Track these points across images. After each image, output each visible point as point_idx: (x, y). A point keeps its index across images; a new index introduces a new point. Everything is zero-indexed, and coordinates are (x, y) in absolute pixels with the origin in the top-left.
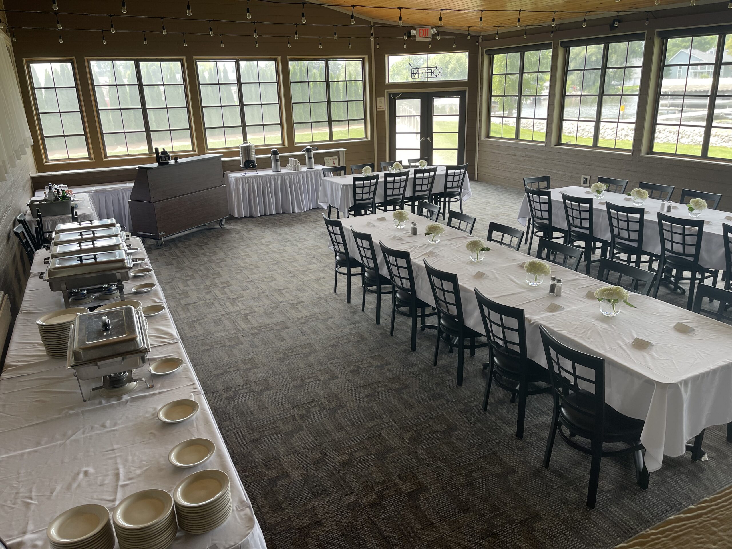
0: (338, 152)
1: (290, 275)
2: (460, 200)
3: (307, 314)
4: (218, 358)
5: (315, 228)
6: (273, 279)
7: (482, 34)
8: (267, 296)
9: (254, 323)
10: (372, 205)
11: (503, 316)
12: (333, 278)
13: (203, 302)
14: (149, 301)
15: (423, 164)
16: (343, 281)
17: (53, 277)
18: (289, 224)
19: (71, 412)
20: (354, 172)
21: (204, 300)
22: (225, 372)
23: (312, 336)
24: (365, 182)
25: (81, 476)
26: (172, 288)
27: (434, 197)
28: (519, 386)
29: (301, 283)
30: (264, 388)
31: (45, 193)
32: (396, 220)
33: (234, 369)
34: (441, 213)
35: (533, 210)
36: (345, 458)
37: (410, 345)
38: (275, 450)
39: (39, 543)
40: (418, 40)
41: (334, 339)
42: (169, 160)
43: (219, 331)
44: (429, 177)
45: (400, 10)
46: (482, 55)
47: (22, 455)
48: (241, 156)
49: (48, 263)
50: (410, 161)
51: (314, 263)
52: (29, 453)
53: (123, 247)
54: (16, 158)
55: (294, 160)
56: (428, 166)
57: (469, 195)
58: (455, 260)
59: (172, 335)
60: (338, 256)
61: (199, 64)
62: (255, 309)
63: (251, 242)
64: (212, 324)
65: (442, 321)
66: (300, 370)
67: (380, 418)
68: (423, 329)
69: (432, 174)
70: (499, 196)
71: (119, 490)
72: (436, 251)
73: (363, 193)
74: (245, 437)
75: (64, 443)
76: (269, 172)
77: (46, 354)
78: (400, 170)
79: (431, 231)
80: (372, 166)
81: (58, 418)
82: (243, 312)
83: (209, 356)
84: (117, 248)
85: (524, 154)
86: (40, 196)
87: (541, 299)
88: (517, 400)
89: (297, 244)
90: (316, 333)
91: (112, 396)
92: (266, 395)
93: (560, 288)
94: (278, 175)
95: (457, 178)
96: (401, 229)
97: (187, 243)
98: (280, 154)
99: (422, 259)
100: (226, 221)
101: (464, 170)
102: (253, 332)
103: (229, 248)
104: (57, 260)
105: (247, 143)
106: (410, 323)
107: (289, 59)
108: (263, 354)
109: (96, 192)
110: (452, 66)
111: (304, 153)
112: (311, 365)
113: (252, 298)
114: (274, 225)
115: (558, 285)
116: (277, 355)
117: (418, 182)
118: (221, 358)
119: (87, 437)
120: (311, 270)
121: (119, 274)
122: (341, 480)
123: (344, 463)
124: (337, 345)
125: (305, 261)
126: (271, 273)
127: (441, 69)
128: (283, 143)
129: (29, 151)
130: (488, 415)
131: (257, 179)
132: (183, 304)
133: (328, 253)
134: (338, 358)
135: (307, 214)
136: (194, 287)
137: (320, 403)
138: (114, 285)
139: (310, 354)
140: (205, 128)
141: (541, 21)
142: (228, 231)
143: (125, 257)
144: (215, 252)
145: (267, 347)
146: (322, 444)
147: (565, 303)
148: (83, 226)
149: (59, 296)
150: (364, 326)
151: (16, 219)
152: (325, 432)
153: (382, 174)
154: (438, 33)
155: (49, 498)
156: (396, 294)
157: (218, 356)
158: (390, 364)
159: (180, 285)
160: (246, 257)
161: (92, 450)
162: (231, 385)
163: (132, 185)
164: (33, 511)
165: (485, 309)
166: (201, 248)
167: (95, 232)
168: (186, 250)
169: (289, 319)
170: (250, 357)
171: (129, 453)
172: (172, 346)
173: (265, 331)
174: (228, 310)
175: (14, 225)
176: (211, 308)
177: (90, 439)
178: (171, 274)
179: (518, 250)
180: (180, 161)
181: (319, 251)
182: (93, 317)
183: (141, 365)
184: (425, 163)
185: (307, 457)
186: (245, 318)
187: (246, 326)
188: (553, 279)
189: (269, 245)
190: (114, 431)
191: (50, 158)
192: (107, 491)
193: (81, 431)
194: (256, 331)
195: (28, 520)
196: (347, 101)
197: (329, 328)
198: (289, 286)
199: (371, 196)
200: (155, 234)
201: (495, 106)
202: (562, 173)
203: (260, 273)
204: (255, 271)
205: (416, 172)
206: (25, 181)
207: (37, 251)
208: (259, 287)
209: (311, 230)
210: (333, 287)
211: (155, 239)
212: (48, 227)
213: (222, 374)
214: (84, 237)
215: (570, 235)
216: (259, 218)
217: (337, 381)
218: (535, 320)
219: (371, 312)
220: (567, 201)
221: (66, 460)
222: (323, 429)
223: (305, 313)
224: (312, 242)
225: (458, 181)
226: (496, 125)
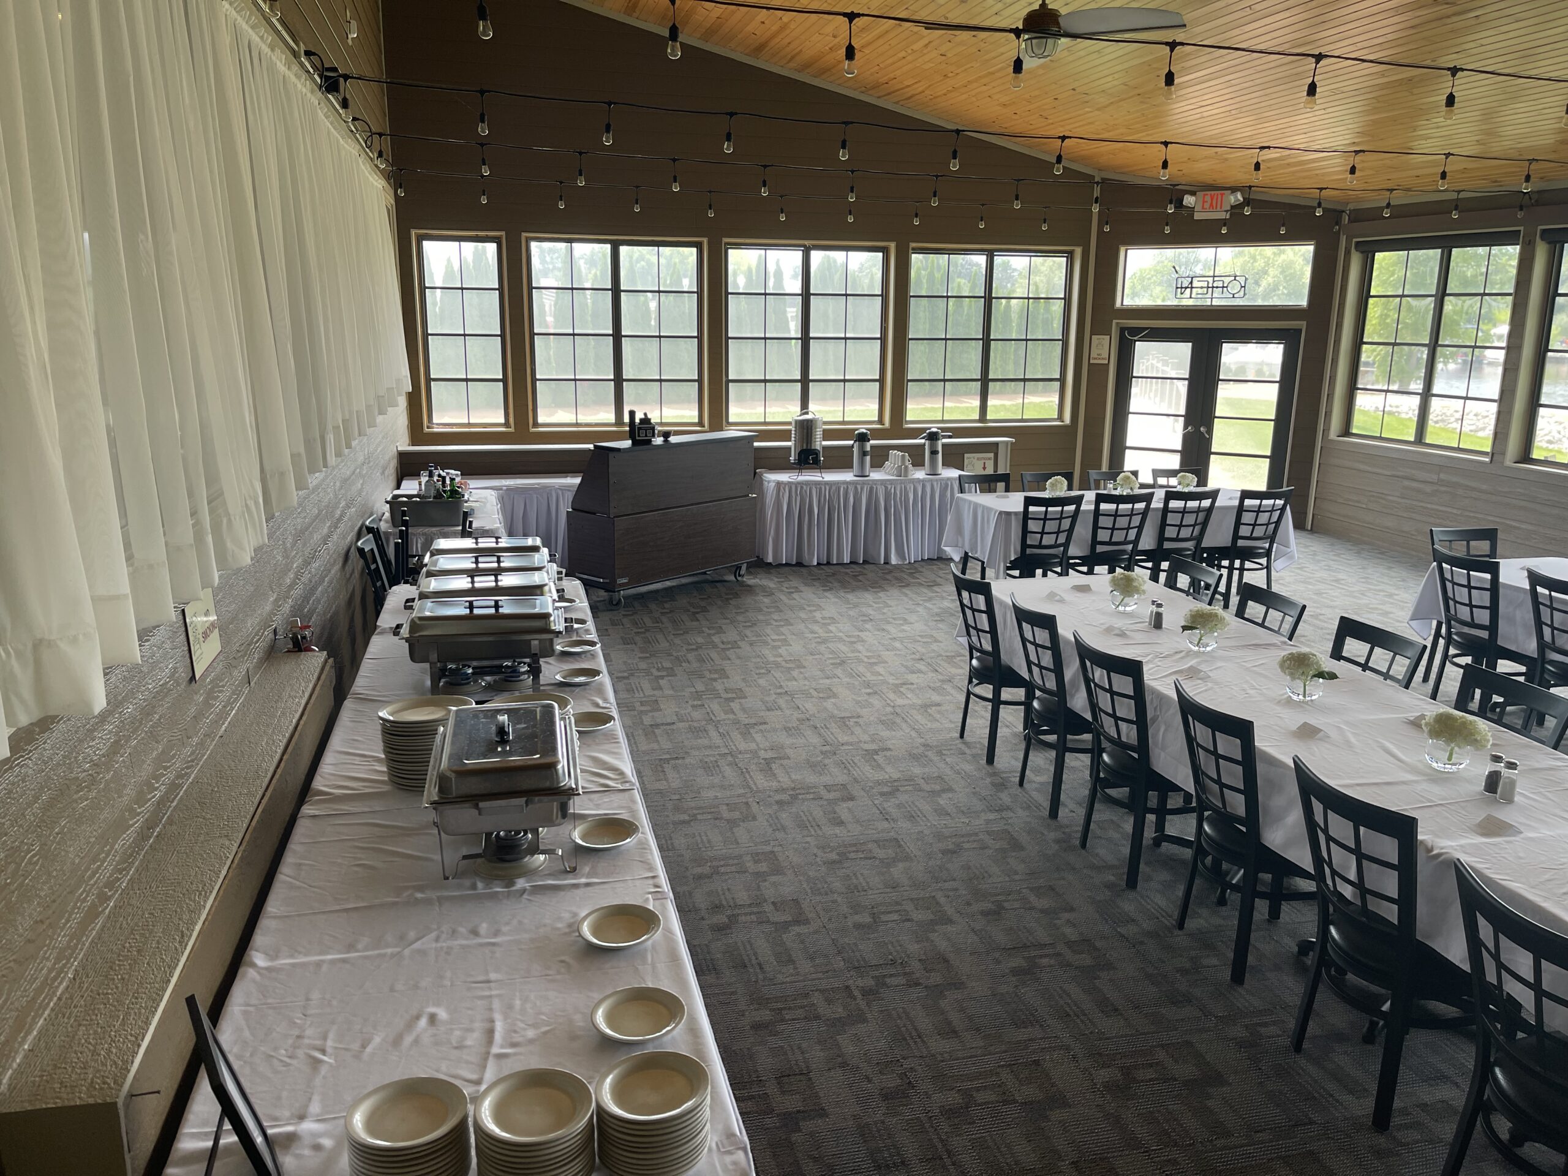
0: (997, 444)
1: (868, 691)
2: (1268, 568)
3: (896, 776)
4: (702, 841)
5: (930, 599)
6: (830, 693)
7: (1351, 206)
8: (816, 728)
9: (785, 780)
10: (1062, 559)
11: (1362, 829)
12: (959, 708)
13: (687, 725)
14: (586, 702)
15: (1187, 482)
16: (981, 714)
17: (417, 635)
18: (876, 586)
19: (419, 895)
20: (1026, 488)
21: (688, 721)
22: (716, 872)
23: (904, 825)
24: (1050, 509)
25: (423, 1022)
26: (630, 690)
27: (1205, 555)
28: (1389, 1003)
29: (889, 709)
30: (790, 919)
31: (420, 484)
32: (1115, 592)
33: (733, 869)
34: (1221, 594)
35: (1451, 603)
36: (953, 1098)
37: (1124, 873)
38: (802, 1053)
39: (327, 1142)
40: (1197, 216)
41: (951, 837)
42: (653, 436)
43: (712, 786)
44: (1199, 510)
45: (1166, 147)
46: (1348, 253)
47: (319, 964)
48: (793, 439)
49: (411, 608)
50: (1157, 473)
51: (920, 671)
52: (333, 962)
53: (550, 591)
54: (376, 413)
55: (901, 454)
56: (1197, 486)
57: (1292, 558)
58: (1249, 691)
59: (622, 774)
60: (977, 658)
61: (732, 253)
62: (788, 751)
63: (794, 616)
64: (700, 771)
65: (1206, 828)
66: (870, 892)
67: (1041, 1026)
68: (1157, 843)
69: (1206, 503)
70: (1364, 568)
71: (491, 1064)
72: (1203, 667)
73: (1042, 533)
74: (743, 1015)
75: (399, 952)
76: (847, 476)
77: (386, 779)
78: (1131, 489)
79: (1195, 623)
80: (1069, 476)
81: (395, 904)
82: (762, 754)
83: (686, 835)
84: (538, 592)
85: (1434, 478)
86: (410, 487)
87: (1462, 804)
88: (1381, 1039)
89: (888, 627)
90: (911, 818)
91: (498, 877)
92: (794, 933)
93: (1512, 784)
94: (864, 483)
95: (1263, 518)
96: (1124, 614)
97: (667, 605)
98: (872, 442)
99: (1170, 681)
100: (747, 568)
101: (1282, 502)
102: (778, 797)
103: (748, 622)
104: (429, 603)
105: (807, 413)
106: (1128, 826)
107: (913, 249)
108: (796, 846)
109: (510, 490)
110: (1270, 280)
111: (923, 441)
112: (894, 885)
113: (785, 728)
114: (844, 585)
115: (1506, 775)
116: (825, 853)
117: (1172, 519)
118: (709, 841)
119: (442, 948)
120: (912, 684)
121: (536, 642)
122: (940, 1146)
123: (951, 1109)
124: (955, 852)
125: (902, 665)
126: (828, 681)
127: (1246, 279)
128: (881, 421)
129: (402, 402)
130: (1302, 1062)
131: (821, 489)
132: (645, 723)
133: (953, 654)
134: (954, 880)
135: (916, 568)
136: (671, 692)
137: (907, 970)
138: (525, 663)
139: (894, 861)
140: (728, 381)
141: (1496, 182)
142: (750, 589)
143: (550, 610)
144: (721, 627)
145: (805, 833)
146: (904, 1058)
147: (1522, 820)
148: (481, 545)
149: (422, 673)
150: (1019, 818)
151: (363, 525)
152: (914, 1033)
153: (1090, 496)
154: (1247, 202)
155: (357, 1056)
156: (1101, 756)
157: (704, 838)
158: (1072, 909)
159: (646, 685)
160: (779, 643)
161: (448, 974)
162: (724, 903)
163: (577, 480)
164: (324, 1077)
165: (1318, 807)
166: (694, 617)
167: (502, 559)
168: (664, 619)
169: (856, 780)
170: (768, 848)
171: (518, 994)
172: (621, 795)
173: (804, 800)
174: (733, 747)
175: (359, 536)
176: (701, 738)
177: (448, 953)
178: (629, 661)
179: (1407, 687)
180: (673, 439)
181: (934, 646)
182: (481, 715)
183: (558, 822)
184: (1193, 479)
185: (870, 1081)
186: (767, 766)
187: (766, 784)
188: (1497, 759)
189: (829, 624)
190: (493, 944)
191: (435, 420)
192: (467, 1062)
193: (433, 935)
194: (785, 797)
195: (312, 1094)
196: (1027, 340)
197: (941, 812)
198: (864, 712)
199: (1062, 539)
200: (608, 581)
201: (1367, 372)
202: (1530, 527)
203: (806, 678)
204: (795, 673)
205: (1171, 495)
206: (387, 457)
207: (394, 588)
208: (800, 706)
209: (921, 602)
210: (957, 727)
211: (607, 591)
212: (416, 546)
213: (709, 877)
214: (481, 565)
215: (1543, 669)
216: (816, 570)
217: (949, 928)
218: (1442, 848)
219: (1036, 789)
220: (1539, 589)
221: (399, 986)
222: (910, 1027)
223: (892, 772)
224: (919, 627)
225: (1267, 525)
226: (1365, 413)
